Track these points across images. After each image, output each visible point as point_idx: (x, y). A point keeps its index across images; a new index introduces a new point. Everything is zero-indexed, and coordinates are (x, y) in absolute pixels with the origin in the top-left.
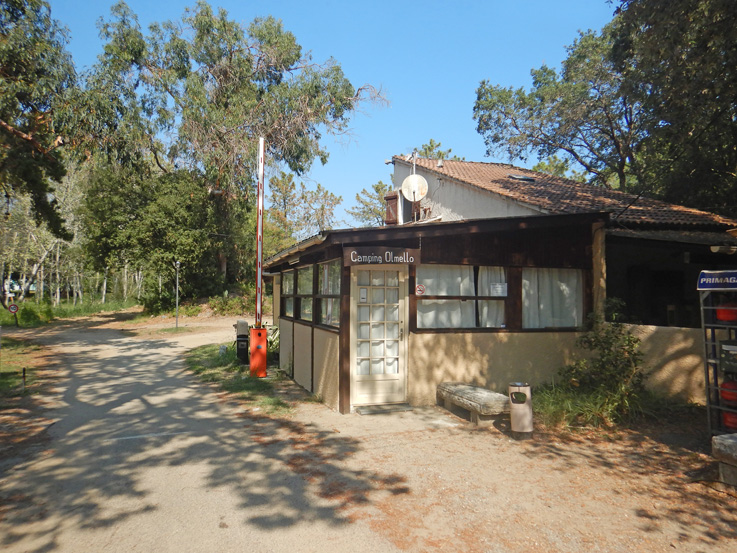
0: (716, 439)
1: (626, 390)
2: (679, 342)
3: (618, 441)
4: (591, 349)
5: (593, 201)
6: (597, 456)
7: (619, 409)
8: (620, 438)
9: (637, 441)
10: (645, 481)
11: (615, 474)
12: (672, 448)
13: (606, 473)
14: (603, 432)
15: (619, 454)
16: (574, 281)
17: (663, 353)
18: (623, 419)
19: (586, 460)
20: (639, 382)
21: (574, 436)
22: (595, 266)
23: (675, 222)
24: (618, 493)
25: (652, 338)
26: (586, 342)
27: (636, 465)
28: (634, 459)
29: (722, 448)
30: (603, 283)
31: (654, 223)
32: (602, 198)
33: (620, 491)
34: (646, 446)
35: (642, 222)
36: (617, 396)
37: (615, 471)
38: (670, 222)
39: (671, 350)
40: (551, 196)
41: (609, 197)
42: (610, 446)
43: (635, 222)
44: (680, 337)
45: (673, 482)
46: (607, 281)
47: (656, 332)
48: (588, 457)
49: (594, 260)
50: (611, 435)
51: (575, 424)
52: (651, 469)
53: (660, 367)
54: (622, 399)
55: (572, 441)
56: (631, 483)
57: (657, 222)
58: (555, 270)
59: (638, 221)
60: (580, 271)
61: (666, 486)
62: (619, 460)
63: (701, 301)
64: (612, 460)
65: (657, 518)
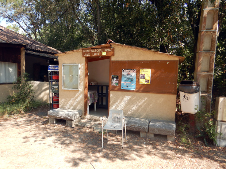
0: (49, 112)
1: (29, 101)
2: (46, 86)
3: (24, 117)
4: (18, 89)
5: (24, 41)
6: (16, 123)
7: (26, 107)
8: (25, 116)
9: (30, 116)
10: (29, 127)
11: (20, 128)
12: (40, 116)
13: (17, 128)
14: (20, 115)
15: (23, 121)
16: (14, 67)
17: (41, 89)
18: (27, 110)
19: (11, 125)
20: (33, 98)
21: (9, 118)
22: (21, 62)
23: (48, 51)
24: (19, 133)
25: (38, 85)
26: (16, 87)
27: (27, 124)
28: (28, 122)
29: (50, 114)
30: (24, 68)
31: (41, 51)
32: (27, 41)
33: (20, 132)
34: (32, 117)
35: (38, 50)
36: (26, 104)
37: (20, 127)
38: (46, 51)
39: (44, 88)
40: (8, 37)
41: (30, 41)
42: (21, 119)
43: (36, 50)
44: (46, 84)
45: (37, 126)
46: (26, 67)
47: (40, 83)
48: (12, 124)
49: (21, 61)
50: (22, 116)
51: (10, 114)
52: (32, 123)
53: (40, 94)
54: (27, 104)
55: (8, 120)
56: (24, 129)
57: (43, 51)
58: (7, 63)
59: (37, 50)
60: (16, 64)
61: (35, 127)
62: (23, 123)
63: (49, 74)
64: (20, 124)
65: (29, 138)
